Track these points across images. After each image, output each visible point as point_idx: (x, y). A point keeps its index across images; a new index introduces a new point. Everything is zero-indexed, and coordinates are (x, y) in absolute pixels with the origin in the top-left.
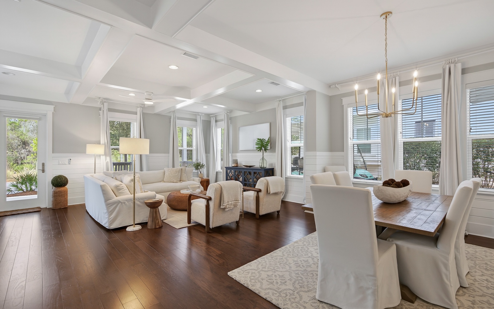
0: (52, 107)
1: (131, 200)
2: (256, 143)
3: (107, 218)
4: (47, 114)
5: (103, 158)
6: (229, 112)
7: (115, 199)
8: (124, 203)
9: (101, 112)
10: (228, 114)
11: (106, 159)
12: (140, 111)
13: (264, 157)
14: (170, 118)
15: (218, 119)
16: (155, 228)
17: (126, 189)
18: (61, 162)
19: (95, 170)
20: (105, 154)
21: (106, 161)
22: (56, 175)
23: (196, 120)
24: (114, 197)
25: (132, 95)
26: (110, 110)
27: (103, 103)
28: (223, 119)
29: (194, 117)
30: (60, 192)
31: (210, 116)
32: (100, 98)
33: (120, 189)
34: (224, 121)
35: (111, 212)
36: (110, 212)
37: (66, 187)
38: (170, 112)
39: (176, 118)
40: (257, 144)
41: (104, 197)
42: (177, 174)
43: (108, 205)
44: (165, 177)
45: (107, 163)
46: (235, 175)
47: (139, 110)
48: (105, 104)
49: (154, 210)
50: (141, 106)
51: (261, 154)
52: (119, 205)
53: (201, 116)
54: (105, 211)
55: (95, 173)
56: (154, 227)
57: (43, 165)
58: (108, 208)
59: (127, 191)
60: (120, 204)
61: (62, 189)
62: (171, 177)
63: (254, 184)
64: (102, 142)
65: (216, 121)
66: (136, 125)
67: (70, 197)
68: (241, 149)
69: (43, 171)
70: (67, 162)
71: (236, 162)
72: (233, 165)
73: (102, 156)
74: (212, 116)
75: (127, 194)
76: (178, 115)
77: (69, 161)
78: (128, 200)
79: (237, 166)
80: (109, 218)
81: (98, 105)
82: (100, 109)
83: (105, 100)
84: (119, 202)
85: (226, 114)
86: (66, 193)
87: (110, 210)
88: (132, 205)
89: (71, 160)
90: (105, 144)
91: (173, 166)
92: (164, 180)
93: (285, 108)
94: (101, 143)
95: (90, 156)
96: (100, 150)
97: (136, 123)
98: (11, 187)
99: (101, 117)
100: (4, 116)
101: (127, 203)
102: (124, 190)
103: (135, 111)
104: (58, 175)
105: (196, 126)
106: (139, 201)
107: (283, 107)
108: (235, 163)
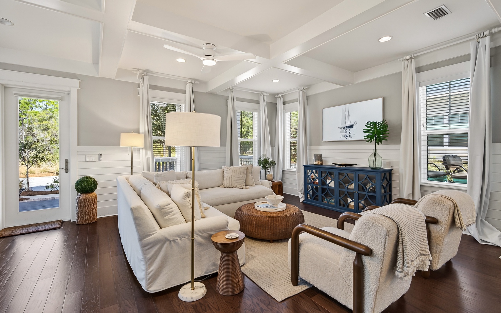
0: (76, 82)
1: (186, 234)
2: (364, 129)
3: (144, 270)
4: (70, 91)
5: (143, 152)
6: (306, 87)
7: (159, 233)
8: (174, 241)
9: (140, 89)
10: (304, 91)
11: (146, 154)
12: (190, 88)
13: (377, 151)
14: (227, 99)
15: (287, 99)
16: (234, 295)
17: (177, 213)
18: (88, 159)
19: (132, 169)
20: (145, 148)
21: (147, 157)
22: (81, 177)
23: (258, 102)
24: (155, 231)
25: (181, 60)
26: (152, 87)
27: (142, 76)
28: (297, 99)
29: (255, 98)
30: (86, 200)
31: (275, 96)
32: (138, 69)
33: (167, 214)
34: (298, 102)
35: (151, 260)
36: (149, 260)
37: (95, 194)
38: (227, 90)
39: (235, 99)
40: (366, 131)
41: (138, 231)
42: (241, 176)
43: (145, 247)
44: (225, 179)
45: (148, 159)
46: (322, 177)
47: (188, 88)
48: (145, 77)
49: (230, 257)
50: (191, 81)
51: (371, 146)
52: (165, 245)
53: (265, 97)
54: (141, 257)
55: (132, 174)
56: (230, 293)
57: (67, 161)
58: (144, 253)
59: (179, 216)
60: (168, 243)
61: (89, 196)
62: (233, 180)
63: (359, 194)
64: (142, 130)
65: (284, 103)
66: (184, 108)
67: (100, 207)
68: (325, 139)
69: (67, 170)
70: (96, 158)
71: (319, 157)
72: (316, 163)
73: (141, 150)
74: (279, 96)
75: (180, 223)
76: (238, 95)
77: (99, 156)
78: (181, 235)
79: (321, 165)
80: (146, 272)
81: (136, 80)
82: (139, 86)
83: (145, 73)
84: (165, 240)
85: (301, 92)
86: (94, 201)
87: (149, 256)
88: (190, 244)
89: (101, 155)
90: (145, 134)
91: (231, 164)
92: (224, 184)
93: (419, 70)
94: (140, 131)
95: (125, 150)
96: (138, 141)
97: (184, 106)
98: (54, 184)
99: (140, 96)
100: (15, 94)
101: (179, 240)
102: (174, 215)
103: (183, 88)
104: (84, 176)
105: (258, 110)
106: (200, 236)
107: (416, 68)
108: (318, 160)
